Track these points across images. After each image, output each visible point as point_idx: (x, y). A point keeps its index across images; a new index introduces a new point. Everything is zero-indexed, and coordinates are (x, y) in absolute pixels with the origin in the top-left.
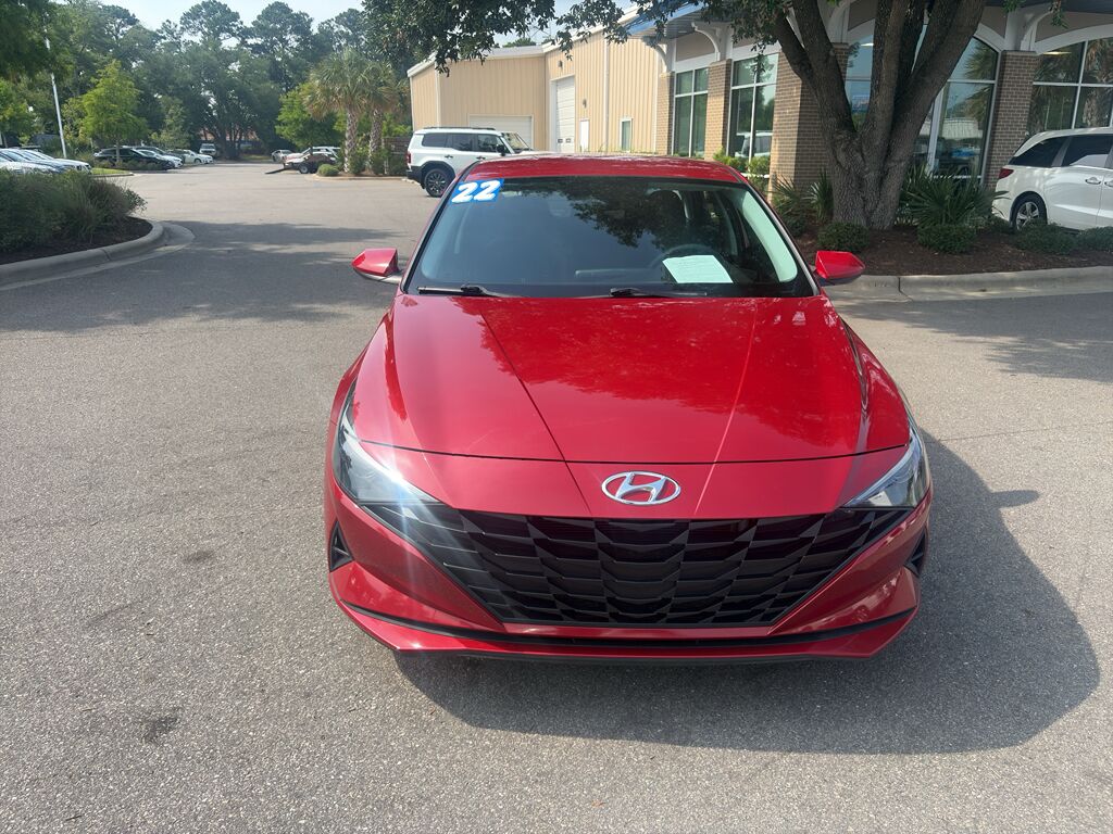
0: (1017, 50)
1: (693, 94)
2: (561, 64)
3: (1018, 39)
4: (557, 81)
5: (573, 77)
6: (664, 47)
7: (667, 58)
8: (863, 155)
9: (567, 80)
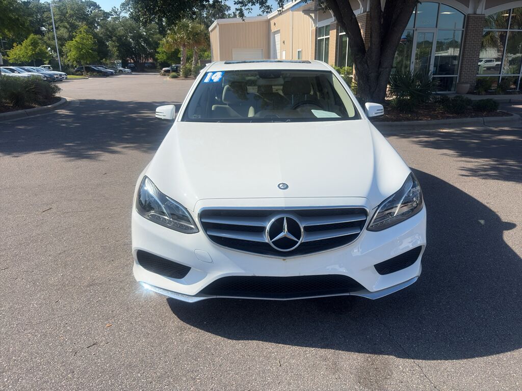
0: (475, 13)
1: (325, 37)
2: (275, 24)
3: (475, 9)
4: (274, 32)
5: (279, 30)
6: (313, 15)
7: (315, 21)
8: (367, 65)
9: (278, 32)
